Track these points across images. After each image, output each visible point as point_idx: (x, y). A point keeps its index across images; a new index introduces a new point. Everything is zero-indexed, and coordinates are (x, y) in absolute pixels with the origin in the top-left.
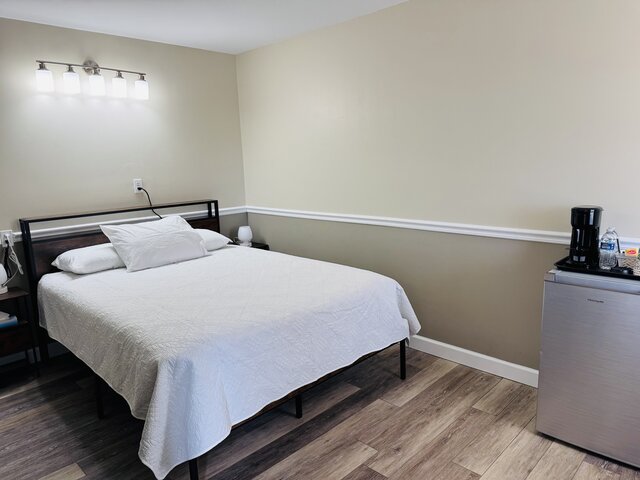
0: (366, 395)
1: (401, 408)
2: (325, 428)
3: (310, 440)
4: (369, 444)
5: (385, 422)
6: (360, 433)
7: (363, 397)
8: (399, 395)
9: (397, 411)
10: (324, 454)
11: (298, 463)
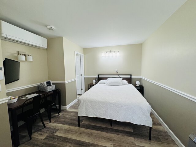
0: (132, 134)
1: (136, 145)
2: (112, 132)
3: (106, 132)
4: (114, 144)
5: (125, 144)
6: (116, 140)
7: (130, 134)
8: (141, 142)
9: (134, 145)
10: (103, 137)
11: (98, 134)
